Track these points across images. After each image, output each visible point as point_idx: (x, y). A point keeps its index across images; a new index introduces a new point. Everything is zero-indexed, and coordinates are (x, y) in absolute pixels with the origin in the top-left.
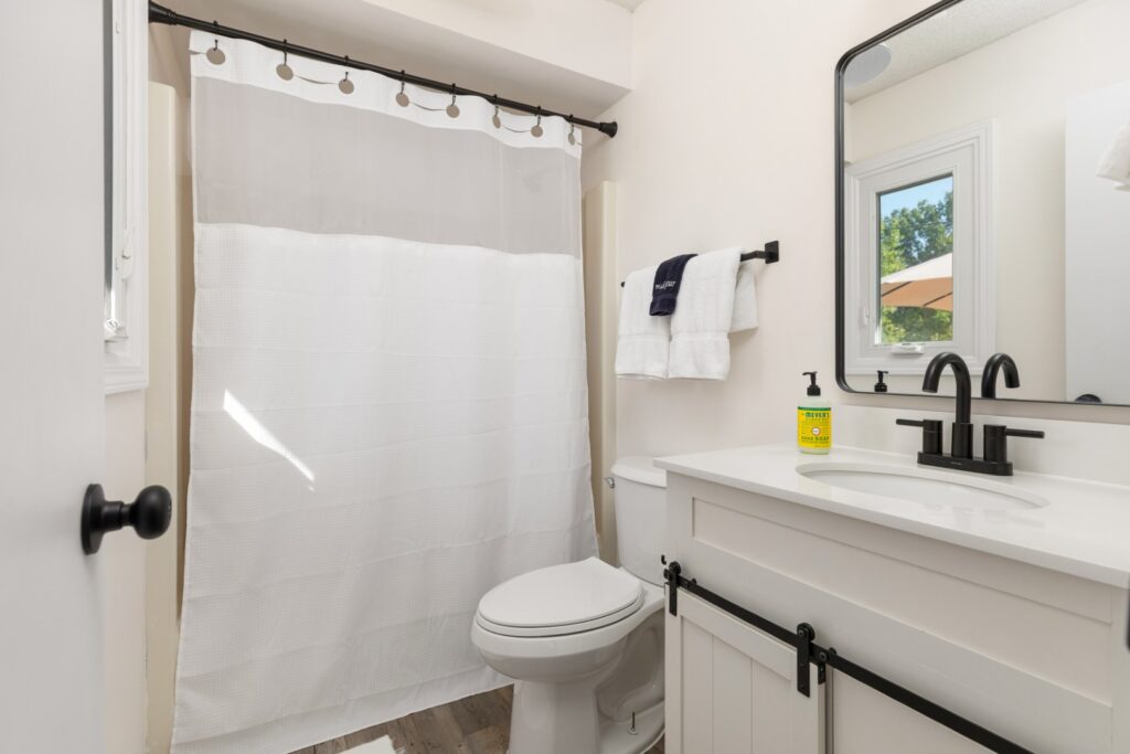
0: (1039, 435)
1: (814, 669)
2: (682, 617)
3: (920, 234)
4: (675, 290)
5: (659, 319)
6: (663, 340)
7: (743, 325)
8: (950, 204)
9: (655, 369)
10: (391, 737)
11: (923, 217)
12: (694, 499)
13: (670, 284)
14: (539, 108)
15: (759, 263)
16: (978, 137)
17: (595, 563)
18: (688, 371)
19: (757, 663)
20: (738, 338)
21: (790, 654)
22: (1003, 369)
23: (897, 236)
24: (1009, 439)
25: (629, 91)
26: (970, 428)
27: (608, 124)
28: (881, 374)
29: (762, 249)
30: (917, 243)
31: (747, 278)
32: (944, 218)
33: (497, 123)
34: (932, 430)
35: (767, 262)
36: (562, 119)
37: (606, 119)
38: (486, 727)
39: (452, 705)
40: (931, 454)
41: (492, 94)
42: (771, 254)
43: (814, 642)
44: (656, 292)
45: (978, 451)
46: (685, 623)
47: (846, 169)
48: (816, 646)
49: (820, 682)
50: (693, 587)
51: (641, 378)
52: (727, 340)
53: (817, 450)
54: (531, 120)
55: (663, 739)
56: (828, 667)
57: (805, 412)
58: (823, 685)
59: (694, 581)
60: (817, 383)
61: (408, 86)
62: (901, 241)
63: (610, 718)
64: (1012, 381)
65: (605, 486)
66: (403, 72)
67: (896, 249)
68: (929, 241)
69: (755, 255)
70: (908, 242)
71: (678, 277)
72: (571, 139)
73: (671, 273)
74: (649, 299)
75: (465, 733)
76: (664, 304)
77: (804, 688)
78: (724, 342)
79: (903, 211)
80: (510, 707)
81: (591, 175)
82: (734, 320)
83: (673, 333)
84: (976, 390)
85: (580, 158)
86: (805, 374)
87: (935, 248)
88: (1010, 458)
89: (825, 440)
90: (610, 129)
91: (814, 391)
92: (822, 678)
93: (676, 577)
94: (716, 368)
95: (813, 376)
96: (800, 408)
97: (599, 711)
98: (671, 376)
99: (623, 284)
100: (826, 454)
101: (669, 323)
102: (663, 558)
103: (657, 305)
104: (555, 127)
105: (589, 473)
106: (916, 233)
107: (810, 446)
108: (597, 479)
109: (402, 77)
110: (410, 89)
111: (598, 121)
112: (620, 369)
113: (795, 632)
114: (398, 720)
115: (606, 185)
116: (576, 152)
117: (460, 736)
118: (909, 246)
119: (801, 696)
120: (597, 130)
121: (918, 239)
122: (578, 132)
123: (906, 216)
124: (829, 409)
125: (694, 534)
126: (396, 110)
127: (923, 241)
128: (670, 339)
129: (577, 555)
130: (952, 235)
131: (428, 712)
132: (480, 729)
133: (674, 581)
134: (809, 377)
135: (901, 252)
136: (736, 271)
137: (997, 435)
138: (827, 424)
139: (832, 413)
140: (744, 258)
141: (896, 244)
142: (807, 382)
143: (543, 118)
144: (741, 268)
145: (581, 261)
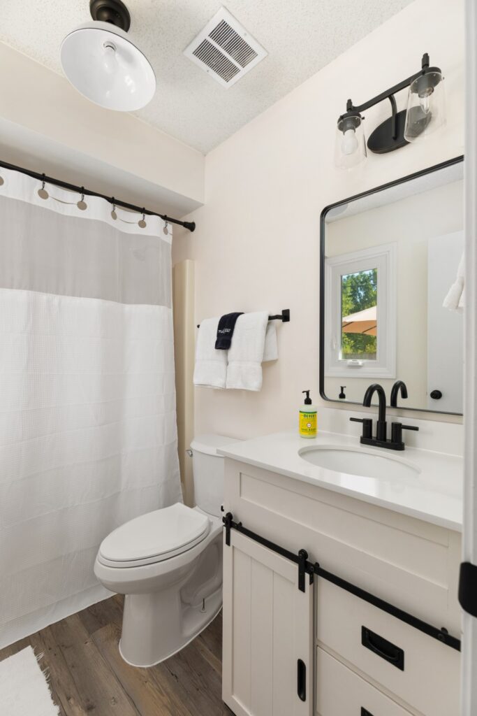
0: (416, 429)
1: (307, 576)
2: (233, 547)
3: (361, 289)
4: (231, 334)
5: (221, 351)
6: (223, 365)
7: (270, 358)
8: (375, 274)
9: (218, 383)
10: (33, 647)
11: (362, 280)
12: (241, 474)
13: (228, 330)
14: (144, 209)
15: (279, 321)
16: (389, 251)
17: (180, 507)
18: (238, 385)
19: (276, 573)
20: (266, 365)
21: (295, 567)
22: (400, 388)
23: (349, 290)
24: (403, 430)
25: (203, 205)
26: (385, 423)
27: (190, 223)
28: (342, 388)
29: (281, 314)
30: (359, 294)
31: (272, 330)
32: (372, 282)
33: (114, 216)
34: (367, 424)
35: (283, 321)
36: (159, 218)
37: (189, 219)
38: (106, 625)
39: (81, 614)
40: (367, 439)
41: (111, 197)
42: (285, 316)
43: (308, 560)
44: (219, 335)
45: (389, 436)
46: (235, 550)
47: (326, 260)
48: (309, 563)
49: (310, 584)
50: (240, 528)
51: (209, 387)
52: (260, 367)
53: (309, 436)
54: (139, 216)
55: (221, 612)
56: (315, 575)
57: (303, 414)
58: (312, 585)
59: (241, 524)
60: (310, 397)
61: (47, 184)
62: (351, 292)
63: (189, 604)
64: (404, 395)
65: (187, 456)
66: (44, 175)
67: (350, 296)
68: (365, 293)
69: (277, 317)
70: (354, 293)
71: (232, 326)
72: (166, 231)
73: (228, 323)
74: (215, 338)
75: (90, 632)
76: (224, 342)
77: (302, 587)
78: (259, 368)
79: (352, 276)
80: (122, 607)
81: (178, 256)
82: (265, 354)
83: (229, 359)
84: (388, 403)
85: (171, 243)
86: (303, 392)
87: (368, 297)
88: (403, 441)
89: (314, 430)
90: (191, 227)
91: (308, 401)
92: (312, 581)
93: (230, 522)
94: (254, 384)
95: (308, 393)
96: (300, 412)
97: (182, 601)
98: (227, 387)
99: (198, 326)
100: (314, 438)
101: (227, 354)
102: (222, 507)
103: (220, 343)
104: (154, 222)
105: (176, 446)
106: (359, 288)
107: (306, 434)
108: (182, 449)
109: (43, 178)
110: (49, 187)
111: (183, 220)
112: (196, 381)
113: (298, 555)
114: (39, 633)
115: (188, 262)
116: (169, 239)
117: (86, 635)
118: (356, 295)
119: (301, 592)
120: (182, 226)
121: (360, 292)
122: (170, 226)
123: (354, 279)
124: (316, 412)
125: (240, 496)
126: (38, 201)
127: (362, 293)
128: (227, 364)
129: (168, 502)
130: (376, 291)
131: (63, 622)
132: (101, 627)
133: (229, 525)
134: (305, 393)
135: (351, 298)
136: (266, 325)
137: (398, 428)
138: (315, 421)
139: (317, 414)
140: (271, 318)
141: (348, 294)
142: (305, 396)
143: (147, 216)
144: (269, 324)
145: (171, 310)
